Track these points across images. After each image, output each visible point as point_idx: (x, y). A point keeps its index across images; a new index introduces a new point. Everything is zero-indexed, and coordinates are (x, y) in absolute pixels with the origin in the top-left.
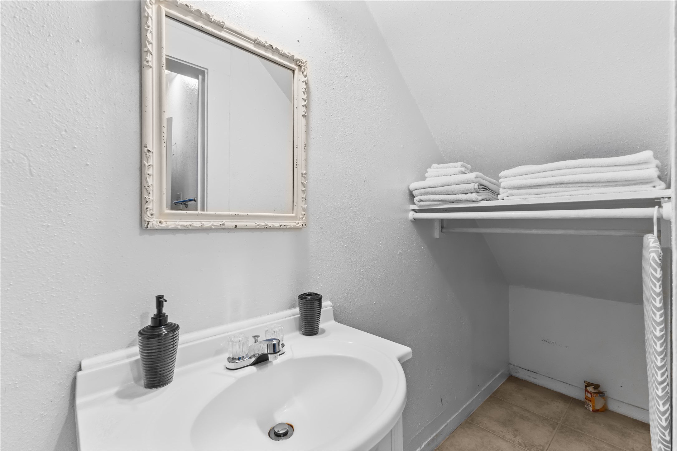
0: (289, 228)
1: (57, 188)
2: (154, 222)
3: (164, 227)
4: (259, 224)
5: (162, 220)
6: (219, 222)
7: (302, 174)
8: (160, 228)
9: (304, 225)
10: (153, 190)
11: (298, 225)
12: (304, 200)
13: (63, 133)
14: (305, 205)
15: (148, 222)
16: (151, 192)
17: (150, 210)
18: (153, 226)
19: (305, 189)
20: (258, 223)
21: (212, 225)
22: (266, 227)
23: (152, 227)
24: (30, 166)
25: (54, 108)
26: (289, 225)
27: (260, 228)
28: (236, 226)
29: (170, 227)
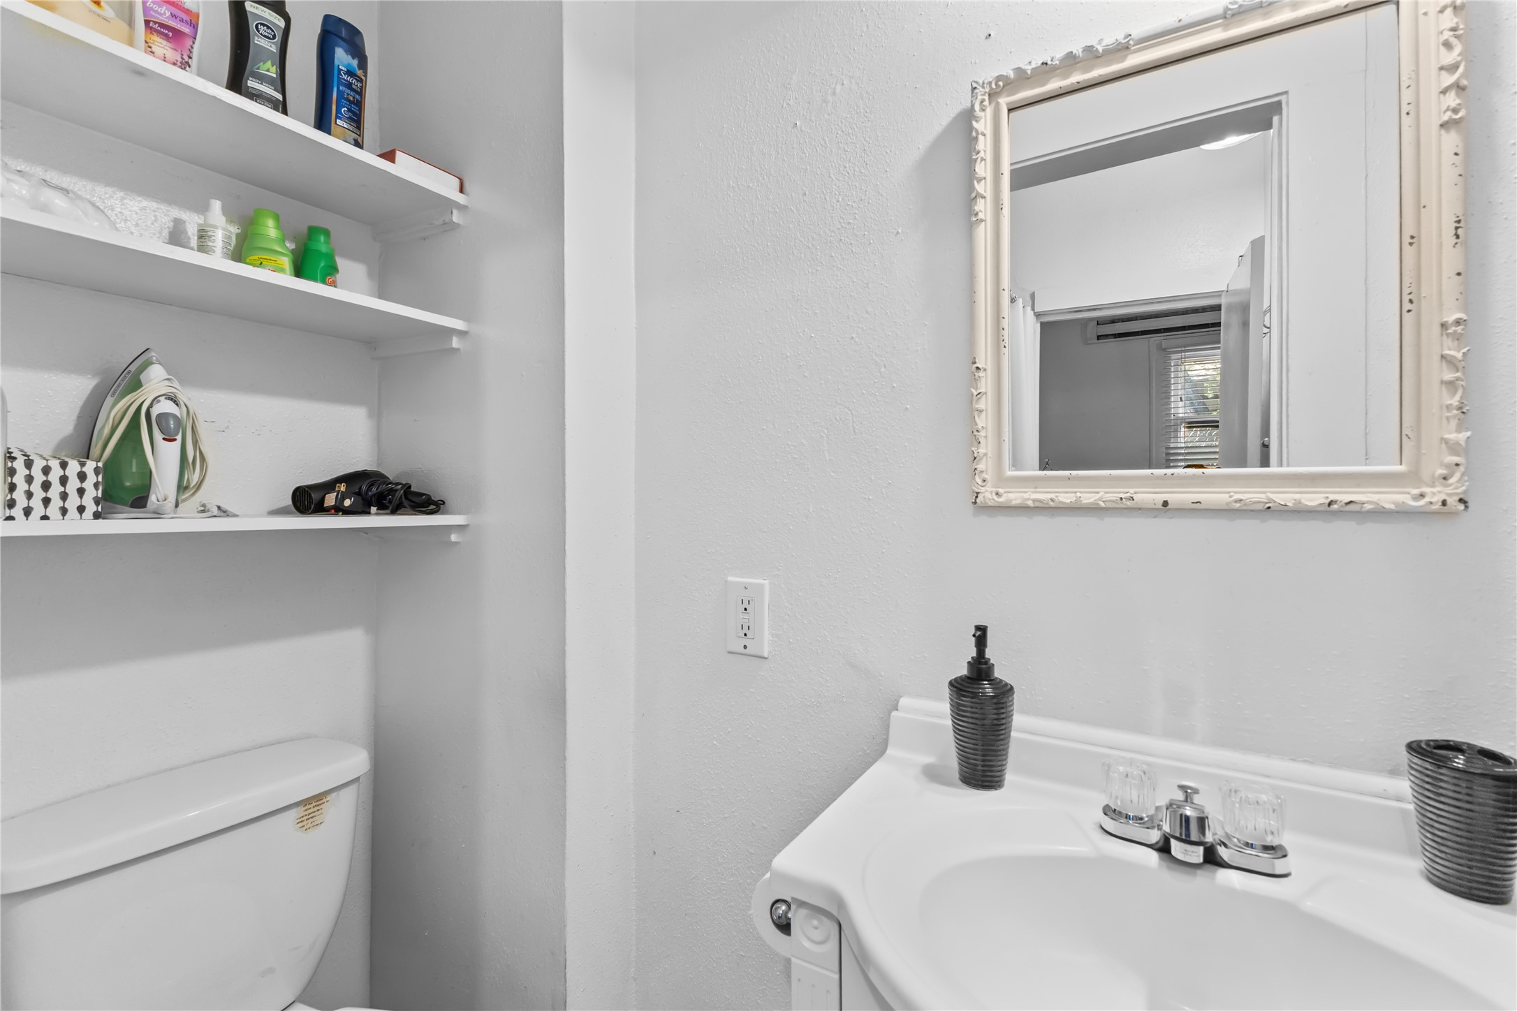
0: (1369, 512)
1: (877, 447)
2: (986, 493)
3: (1002, 502)
4: (1244, 498)
5: (1001, 491)
6: (1120, 493)
7: (1444, 326)
8: (997, 504)
9: (1452, 501)
10: (986, 437)
11: (1422, 502)
12: (1454, 416)
13: (883, 369)
14: (1459, 430)
15: (978, 493)
16: (983, 441)
17: (982, 472)
18: (984, 500)
19: (1458, 374)
20: (1237, 496)
21: (1100, 499)
22: (1269, 508)
23: (983, 502)
24: (853, 422)
25: (874, 338)
26: (1368, 502)
27: (1245, 508)
28: (1165, 504)
29: (1014, 503)
